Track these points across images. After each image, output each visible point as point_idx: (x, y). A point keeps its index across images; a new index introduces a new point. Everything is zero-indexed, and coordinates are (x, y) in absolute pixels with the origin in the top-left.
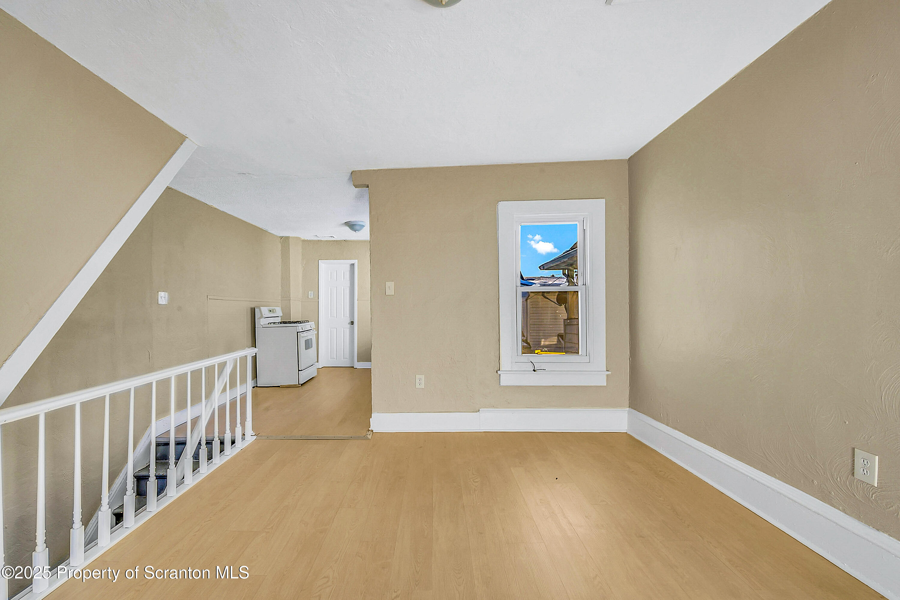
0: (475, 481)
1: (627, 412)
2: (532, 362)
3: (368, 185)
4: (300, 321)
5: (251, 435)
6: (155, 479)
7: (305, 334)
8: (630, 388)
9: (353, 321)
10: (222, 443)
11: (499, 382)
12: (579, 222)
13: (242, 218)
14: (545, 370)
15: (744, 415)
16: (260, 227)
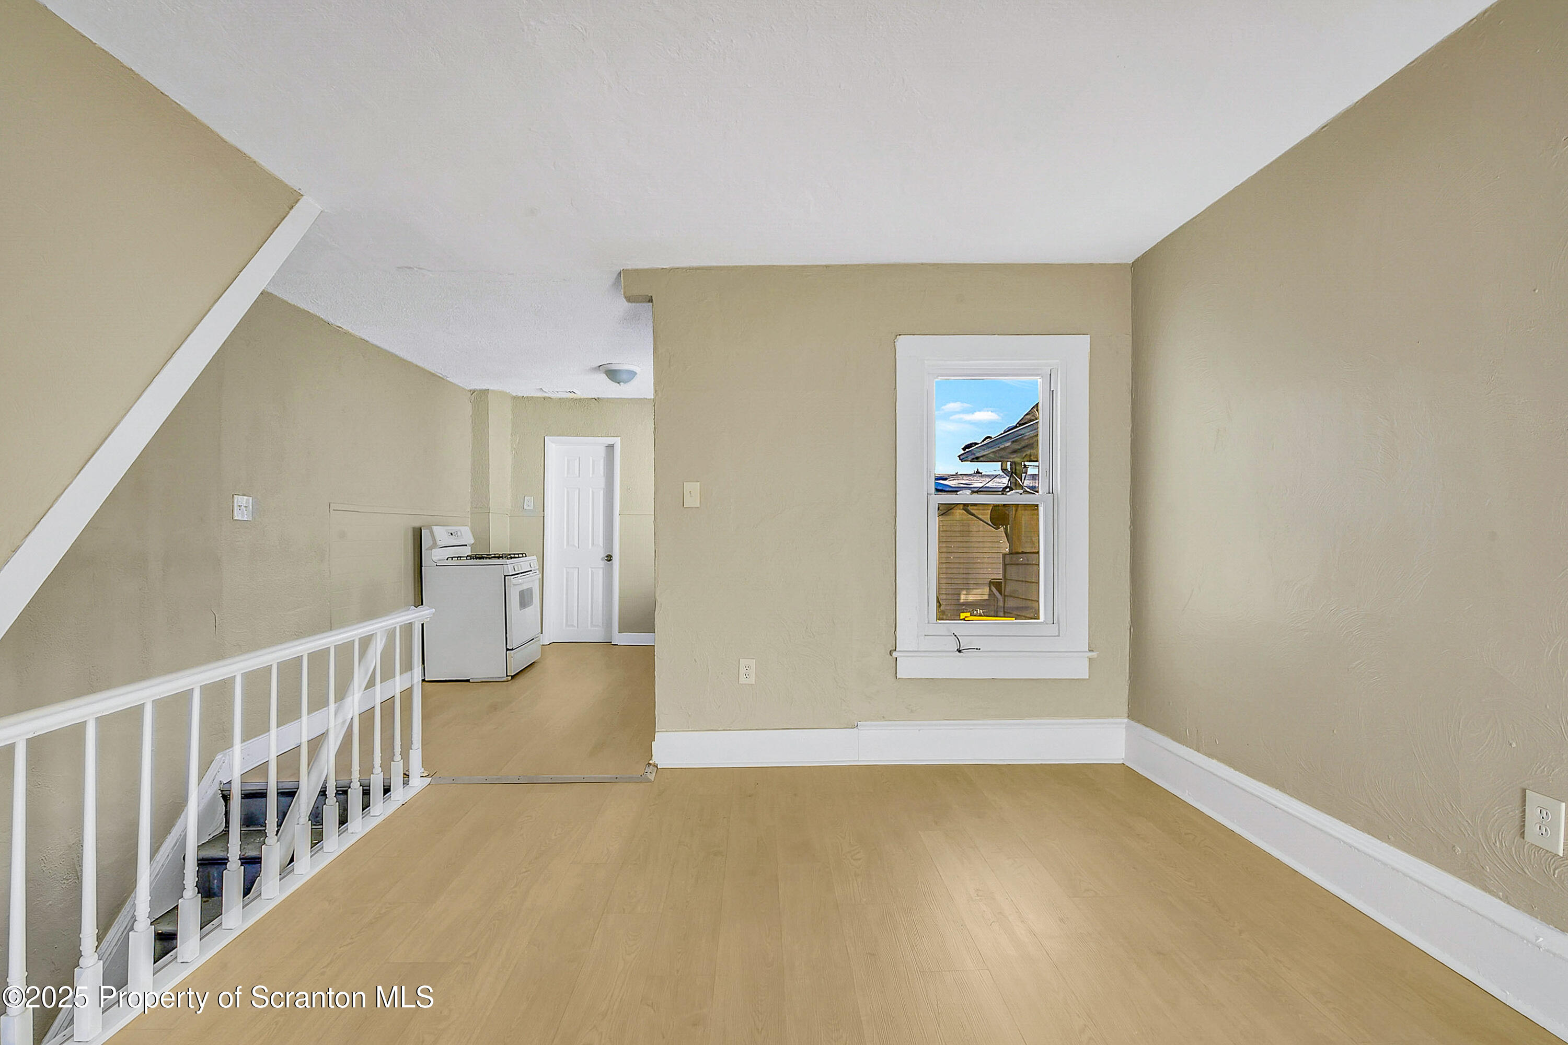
0: (854, 858)
1: (1124, 726)
2: (955, 636)
3: (652, 297)
4: (510, 555)
5: (421, 777)
6: (240, 864)
7: (519, 579)
8: (1129, 682)
9: (610, 554)
10: (366, 793)
11: (895, 672)
12: (1042, 377)
13: (397, 353)
14: (980, 649)
15: (1335, 732)
16: (432, 371)
